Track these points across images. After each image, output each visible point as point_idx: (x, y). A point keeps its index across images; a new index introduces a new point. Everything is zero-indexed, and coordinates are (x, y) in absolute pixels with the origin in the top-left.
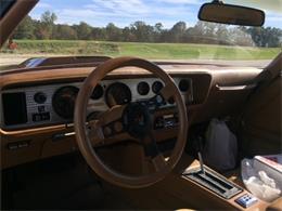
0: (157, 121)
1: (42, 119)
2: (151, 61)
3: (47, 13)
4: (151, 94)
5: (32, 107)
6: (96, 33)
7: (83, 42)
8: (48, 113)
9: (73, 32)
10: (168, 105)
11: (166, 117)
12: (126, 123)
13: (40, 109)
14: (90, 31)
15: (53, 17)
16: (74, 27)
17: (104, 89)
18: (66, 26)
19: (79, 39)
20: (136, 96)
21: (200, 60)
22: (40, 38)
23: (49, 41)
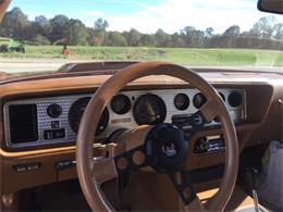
0: (198, 142)
1: (55, 137)
2: (188, 67)
3: (100, 20)
4: (192, 110)
5: (44, 122)
6: (145, 40)
7: (131, 49)
8: (63, 130)
9: (123, 39)
10: (214, 123)
11: (209, 138)
12: (149, 152)
13: (54, 124)
14: (139, 38)
15: (106, 24)
16: (124, 34)
17: (133, 102)
18: (117, 33)
19: (129, 45)
20: (172, 111)
21: (257, 67)
22: (92, 45)
23: (100, 48)
